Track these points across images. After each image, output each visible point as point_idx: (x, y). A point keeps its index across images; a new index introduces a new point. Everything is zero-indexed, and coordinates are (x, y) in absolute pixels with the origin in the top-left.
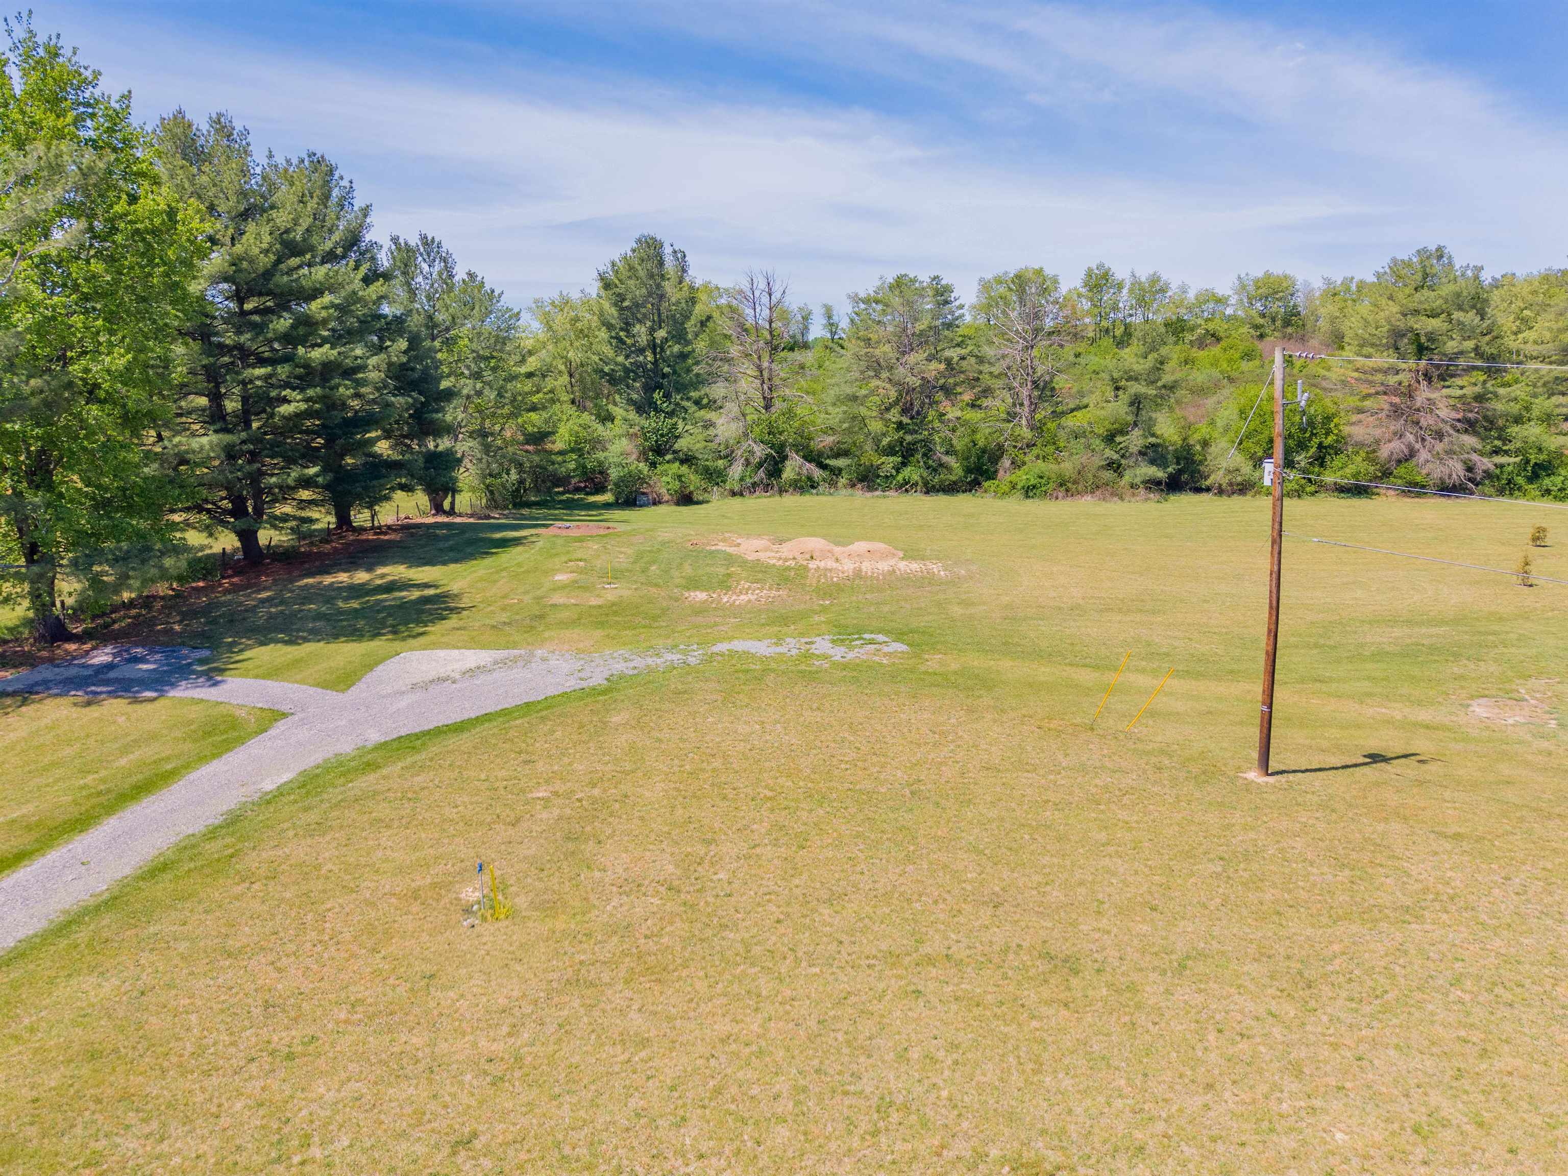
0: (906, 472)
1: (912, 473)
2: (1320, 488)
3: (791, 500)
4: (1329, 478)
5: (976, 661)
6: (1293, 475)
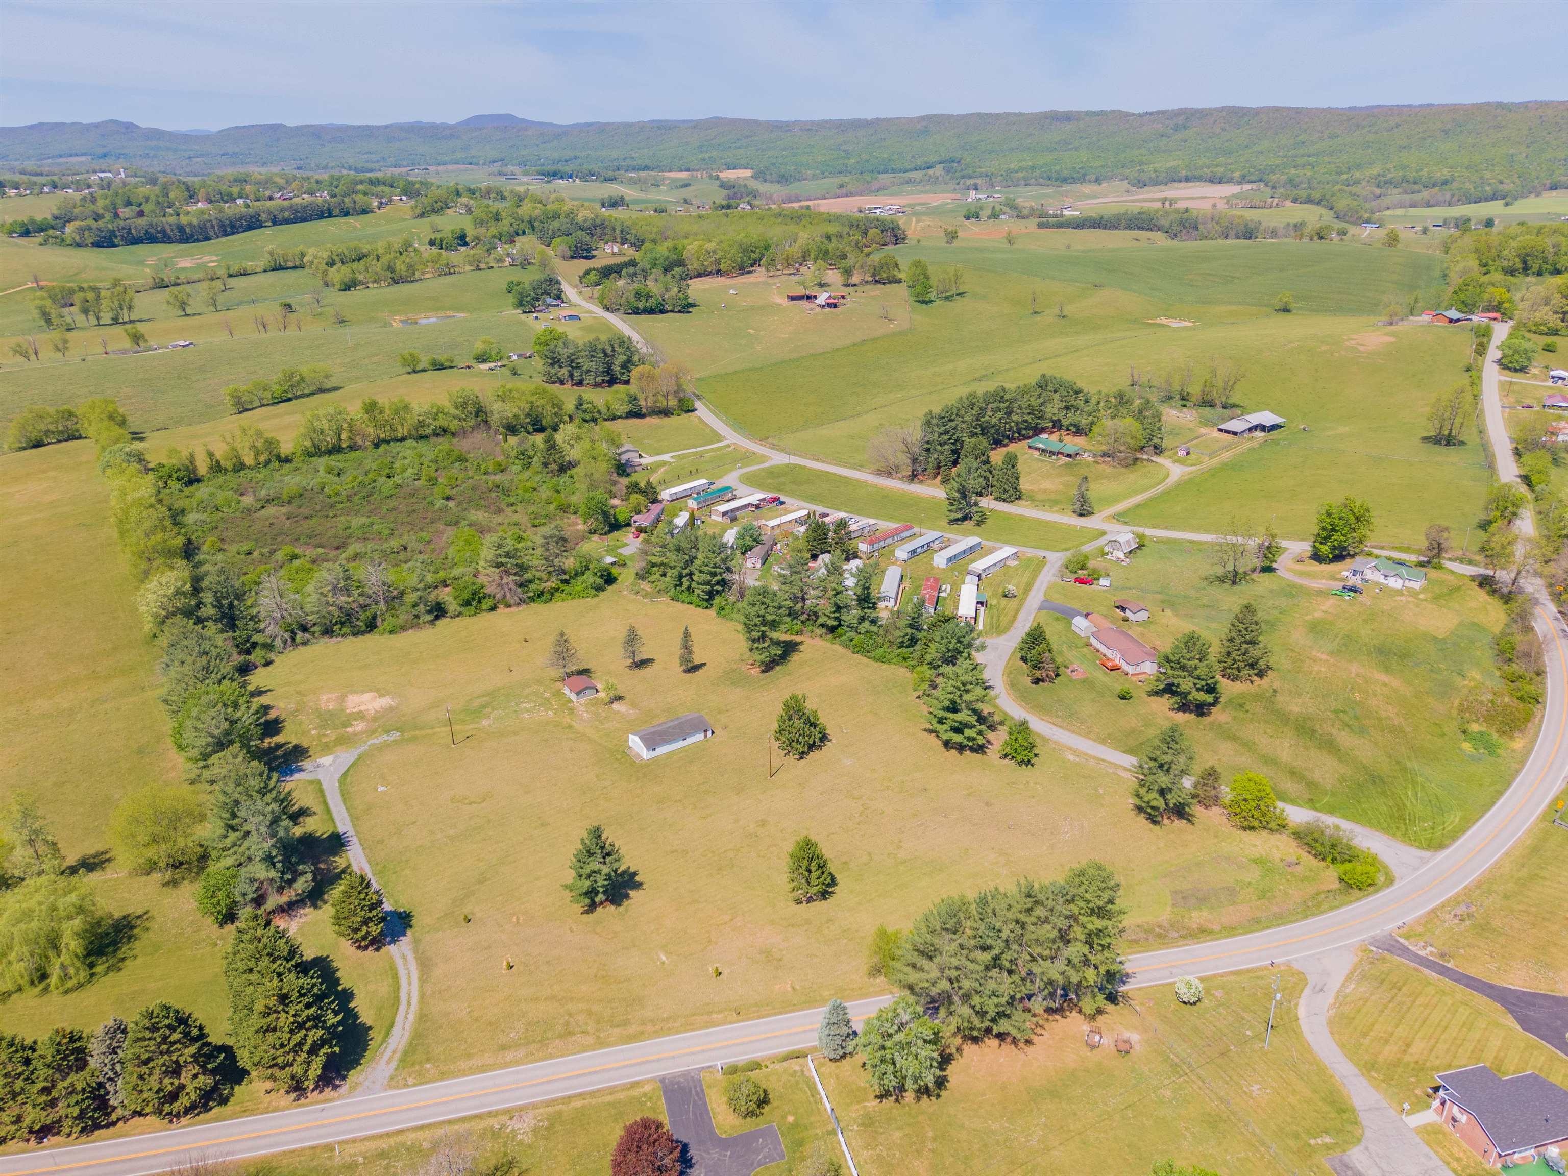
0: (344, 629)
1: (346, 630)
2: (481, 610)
3: (302, 649)
4: (484, 607)
5: (413, 733)
6: (472, 608)
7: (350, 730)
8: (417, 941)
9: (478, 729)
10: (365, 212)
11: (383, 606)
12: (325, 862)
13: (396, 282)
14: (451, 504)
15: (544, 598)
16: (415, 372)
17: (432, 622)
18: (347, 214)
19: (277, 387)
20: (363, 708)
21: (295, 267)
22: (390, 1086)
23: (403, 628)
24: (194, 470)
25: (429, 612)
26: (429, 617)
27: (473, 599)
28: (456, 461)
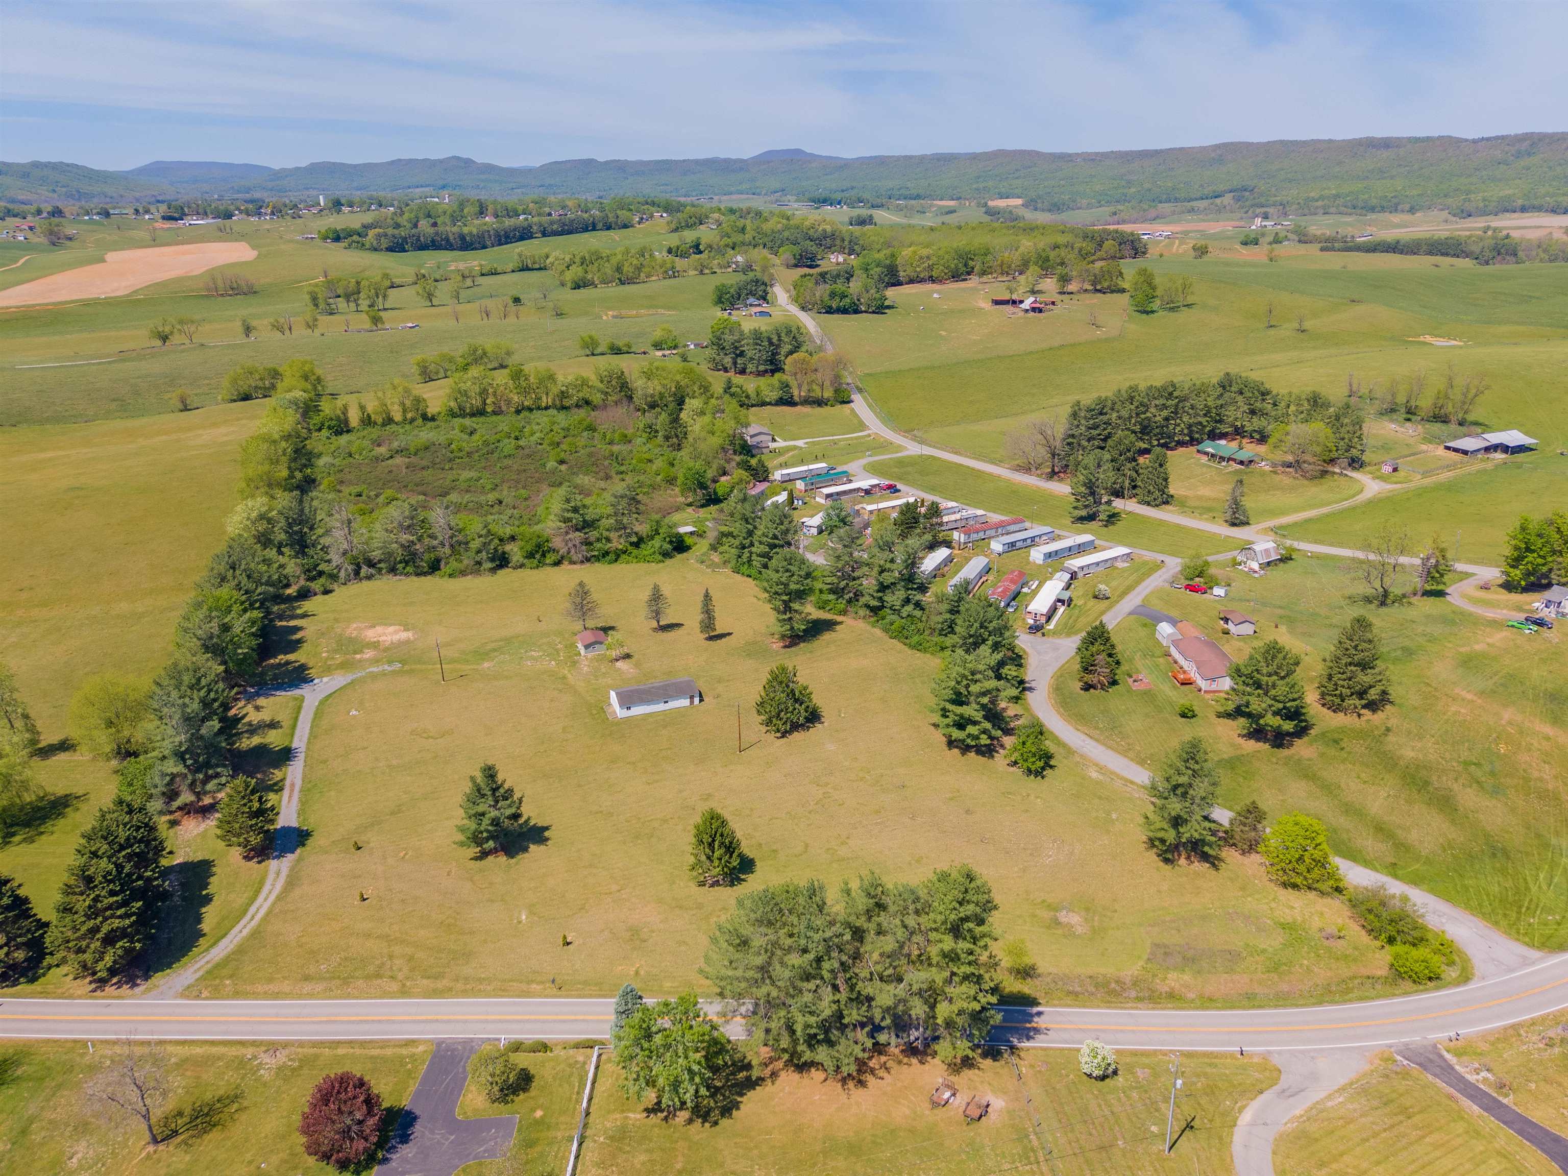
1: (409, 569)
2: (544, 564)
3: (365, 583)
4: (547, 561)
5: (413, 667)
6: (536, 561)
7: (358, 656)
8: (299, 860)
9: (477, 670)
10: (625, 226)
11: (447, 550)
12: (264, 773)
13: (622, 283)
14: (563, 467)
15: (608, 558)
16: (593, 354)
17: (493, 570)
18: (609, 228)
19: (461, 360)
20: (381, 639)
21: (540, 269)
22: (183, 995)
23: (463, 573)
24: (346, 422)
25: (492, 560)
26: (490, 565)
27: (537, 552)
28: (586, 429)
